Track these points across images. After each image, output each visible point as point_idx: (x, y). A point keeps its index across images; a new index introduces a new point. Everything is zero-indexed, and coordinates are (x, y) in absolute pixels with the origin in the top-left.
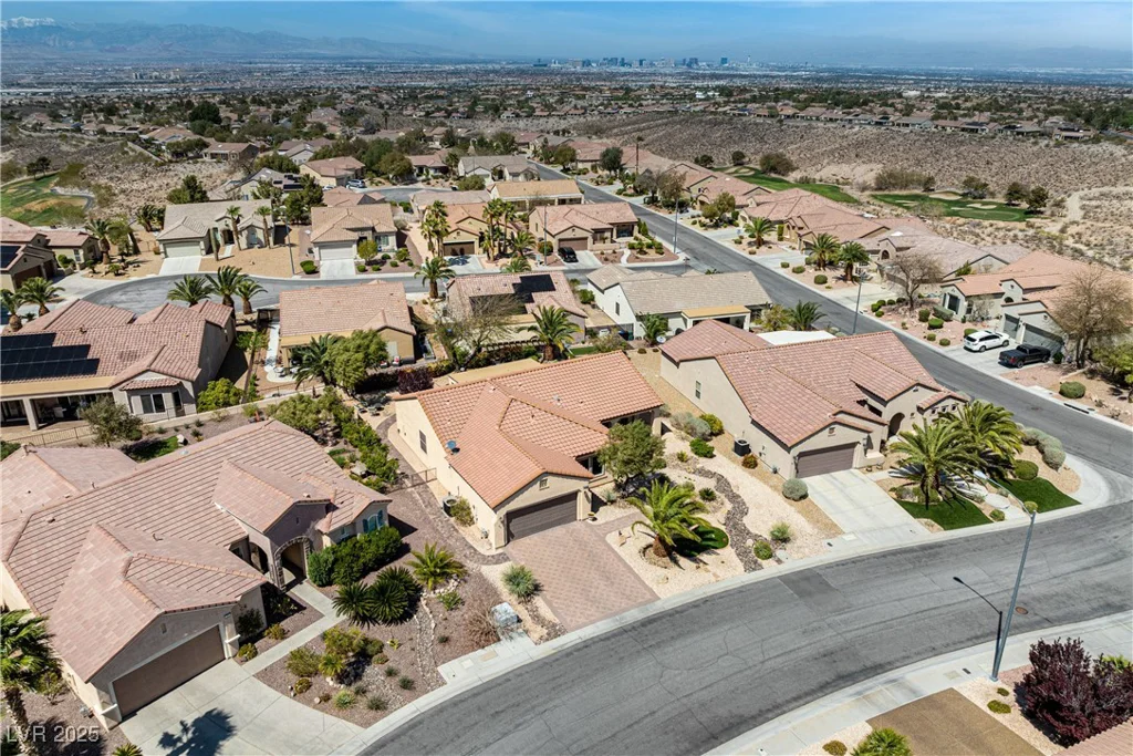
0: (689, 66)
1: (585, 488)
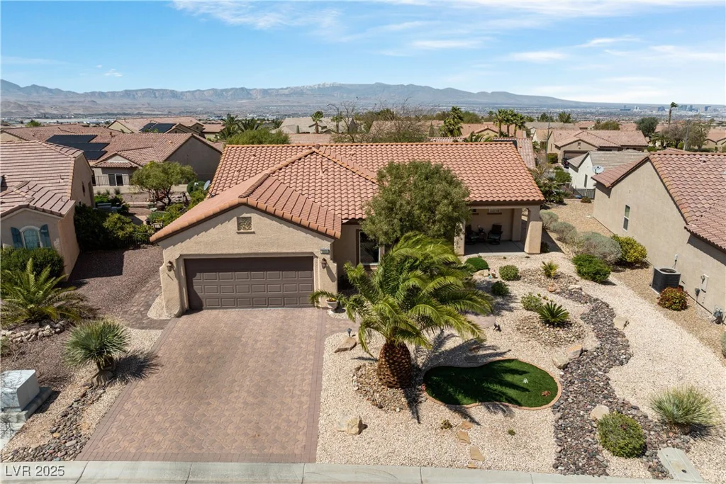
1: (324, 252)
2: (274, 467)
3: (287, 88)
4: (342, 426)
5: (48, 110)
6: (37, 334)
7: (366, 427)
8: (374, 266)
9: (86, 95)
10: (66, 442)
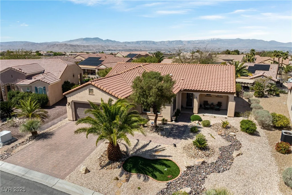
3: (198, 41)
5: (111, 48)
7: (89, 172)
8: (148, 113)
9: (124, 43)
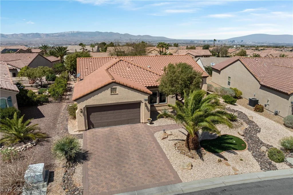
0: (232, 42)
1: (146, 100)
2: (169, 187)
3: (57, 33)
4: (185, 167)
6: (26, 147)
8: (155, 105)
10: (74, 193)
